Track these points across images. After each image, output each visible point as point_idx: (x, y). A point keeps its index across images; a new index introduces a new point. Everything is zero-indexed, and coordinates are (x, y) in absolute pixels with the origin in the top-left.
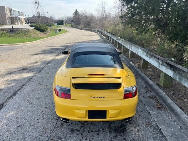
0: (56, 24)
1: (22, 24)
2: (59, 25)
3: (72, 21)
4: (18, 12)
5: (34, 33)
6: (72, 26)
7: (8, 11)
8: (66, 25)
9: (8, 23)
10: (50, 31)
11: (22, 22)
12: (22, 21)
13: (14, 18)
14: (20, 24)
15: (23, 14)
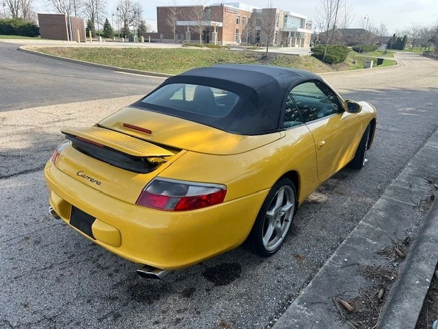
0: (383, 48)
1: (302, 46)
2: (388, 51)
3: (432, 40)
4: (302, 20)
5: (306, 65)
6: (426, 54)
7: (281, 19)
8: (411, 50)
9: (275, 43)
10: (354, 63)
11: (303, 43)
12: (303, 40)
13: (288, 33)
14: (297, 46)
15: (310, 25)
